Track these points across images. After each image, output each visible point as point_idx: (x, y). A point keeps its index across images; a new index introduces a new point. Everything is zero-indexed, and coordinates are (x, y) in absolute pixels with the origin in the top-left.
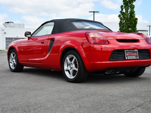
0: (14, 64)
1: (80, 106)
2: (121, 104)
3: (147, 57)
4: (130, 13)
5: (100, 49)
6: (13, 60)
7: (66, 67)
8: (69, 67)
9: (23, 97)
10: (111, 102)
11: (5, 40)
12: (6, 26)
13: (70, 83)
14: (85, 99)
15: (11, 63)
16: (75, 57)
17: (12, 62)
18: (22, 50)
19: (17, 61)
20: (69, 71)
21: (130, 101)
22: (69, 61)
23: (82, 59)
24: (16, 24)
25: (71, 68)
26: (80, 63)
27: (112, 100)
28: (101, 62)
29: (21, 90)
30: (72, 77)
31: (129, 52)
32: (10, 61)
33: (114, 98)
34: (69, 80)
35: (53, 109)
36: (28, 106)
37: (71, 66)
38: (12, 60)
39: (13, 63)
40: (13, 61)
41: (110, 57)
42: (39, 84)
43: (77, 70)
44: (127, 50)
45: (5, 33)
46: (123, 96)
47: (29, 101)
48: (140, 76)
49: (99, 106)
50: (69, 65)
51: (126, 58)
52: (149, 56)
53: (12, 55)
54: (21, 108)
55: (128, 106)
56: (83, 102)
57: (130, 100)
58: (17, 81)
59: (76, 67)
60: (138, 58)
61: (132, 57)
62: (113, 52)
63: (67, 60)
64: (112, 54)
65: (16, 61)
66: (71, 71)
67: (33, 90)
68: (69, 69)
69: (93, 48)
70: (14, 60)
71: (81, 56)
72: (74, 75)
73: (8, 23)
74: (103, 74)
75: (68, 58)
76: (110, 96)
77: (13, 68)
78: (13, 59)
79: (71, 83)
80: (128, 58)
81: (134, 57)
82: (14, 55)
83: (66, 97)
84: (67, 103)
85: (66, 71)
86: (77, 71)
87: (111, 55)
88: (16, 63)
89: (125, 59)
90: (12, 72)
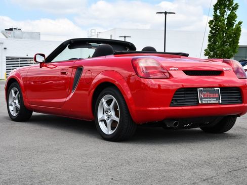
0: (16, 107)
1: (112, 179)
2: (179, 176)
3: (237, 100)
4: (228, 18)
5: (157, 87)
6: (15, 101)
7: (100, 115)
8: (105, 114)
9: (24, 164)
10: (164, 173)
11: (5, 60)
12: (7, 35)
13: (106, 142)
14: (124, 168)
15: (11, 105)
16: (115, 100)
17: (13, 104)
18: (32, 83)
19: (21, 102)
20: (104, 121)
21: (194, 173)
22: (105, 105)
23: (125, 103)
24: (25, 32)
25: (109, 117)
26: (123, 109)
27: (166, 171)
28: (158, 109)
29: (23, 152)
30: (110, 132)
31: (204, 91)
32: (9, 103)
33: (171, 167)
34: (105, 137)
35: (69, 182)
36: (31, 178)
37: (109, 114)
38: (13, 101)
39: (14, 106)
40: (15, 103)
41: (173, 100)
42: (55, 143)
43: (118, 120)
44: (202, 89)
45: (5, 48)
46: (187, 164)
47: (35, 169)
48: (227, 132)
49: (142, 180)
50: (106, 111)
51: (200, 102)
52: (239, 98)
53: (13, 92)
54: (21, 180)
55: (188, 179)
56: (118, 173)
57: (195, 170)
58: (19, 137)
59: (117, 115)
60: (221, 102)
61: (210, 101)
62: (177, 91)
63: (102, 104)
64: (175, 94)
65: (19, 102)
66: (108, 122)
67: (42, 152)
68: (106, 118)
69: (144, 84)
70: (17, 101)
71: (124, 96)
72: (112, 128)
73: (11, 29)
74: (161, 128)
75: (104, 101)
76: (166, 163)
77: (14, 114)
78: (14, 98)
79: (108, 142)
80: (204, 102)
81: (213, 101)
82: (16, 93)
83: (94, 165)
84: (93, 174)
85: (101, 121)
86: (118, 122)
87: (174, 97)
88: (19, 106)
89: (198, 104)
90: (11, 121)
